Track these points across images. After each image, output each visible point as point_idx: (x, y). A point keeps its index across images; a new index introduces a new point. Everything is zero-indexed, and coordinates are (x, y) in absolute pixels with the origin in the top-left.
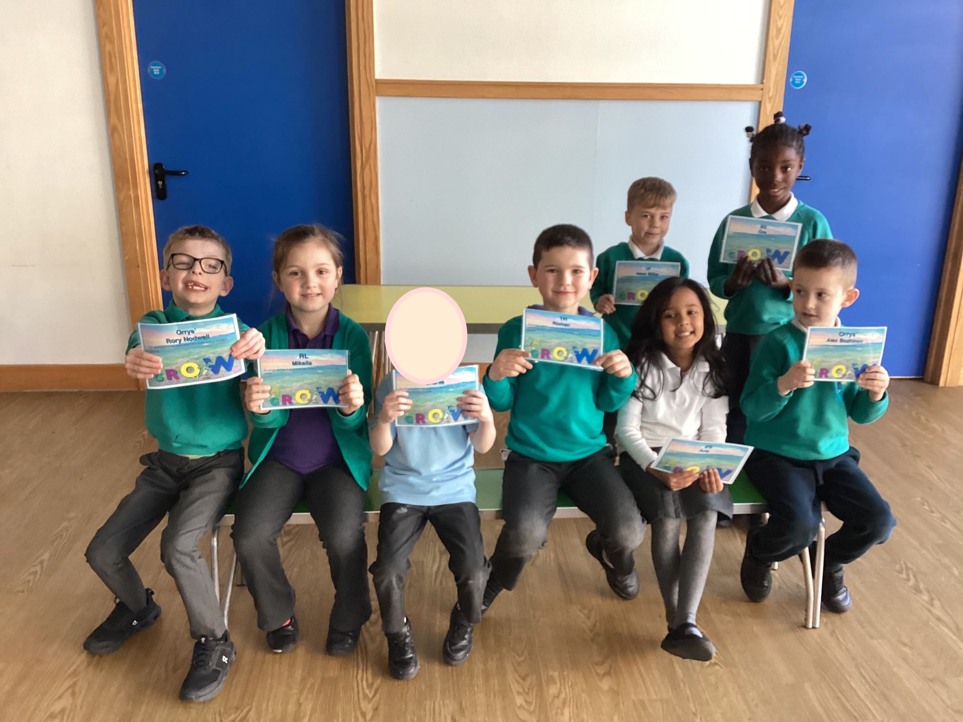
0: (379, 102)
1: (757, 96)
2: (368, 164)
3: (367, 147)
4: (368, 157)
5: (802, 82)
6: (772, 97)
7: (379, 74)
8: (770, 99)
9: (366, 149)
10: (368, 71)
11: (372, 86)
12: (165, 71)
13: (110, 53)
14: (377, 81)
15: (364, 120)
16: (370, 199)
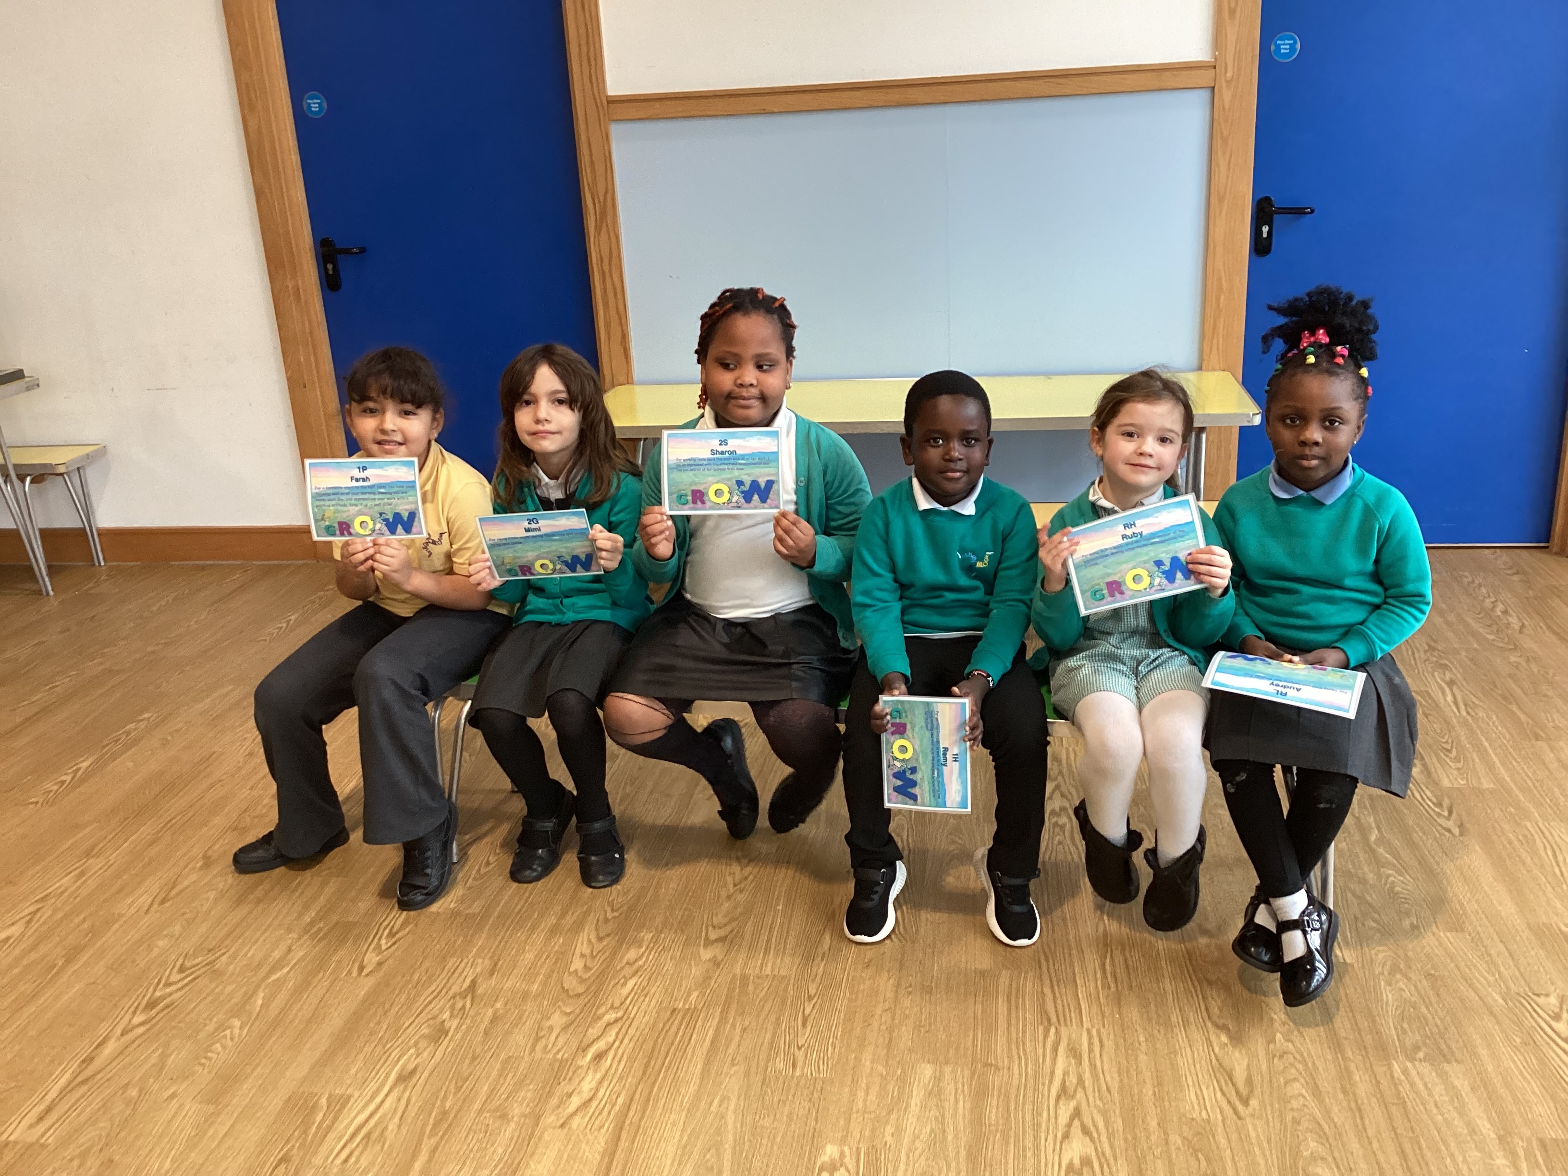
0: (616, 130)
1: (1207, 77)
2: (604, 224)
3: (602, 199)
4: (603, 214)
5: (1293, 49)
6: (1231, 80)
7: (613, 89)
8: (1228, 82)
9: (599, 202)
10: (595, 84)
11: (603, 107)
12: (325, 105)
13: (247, 84)
14: (607, 97)
15: (594, 158)
16: (611, 276)
